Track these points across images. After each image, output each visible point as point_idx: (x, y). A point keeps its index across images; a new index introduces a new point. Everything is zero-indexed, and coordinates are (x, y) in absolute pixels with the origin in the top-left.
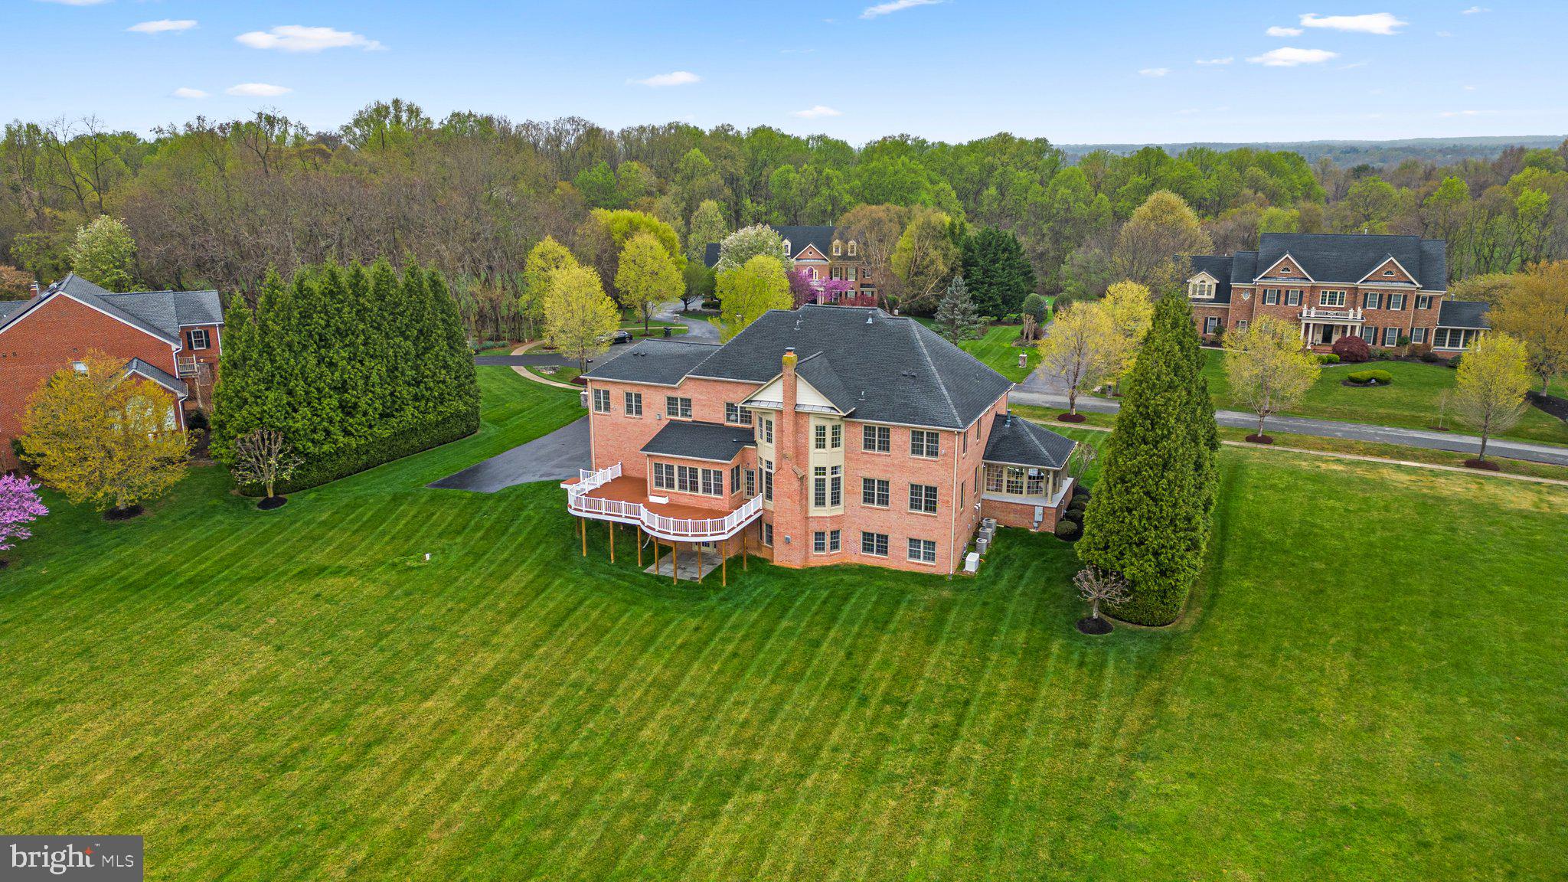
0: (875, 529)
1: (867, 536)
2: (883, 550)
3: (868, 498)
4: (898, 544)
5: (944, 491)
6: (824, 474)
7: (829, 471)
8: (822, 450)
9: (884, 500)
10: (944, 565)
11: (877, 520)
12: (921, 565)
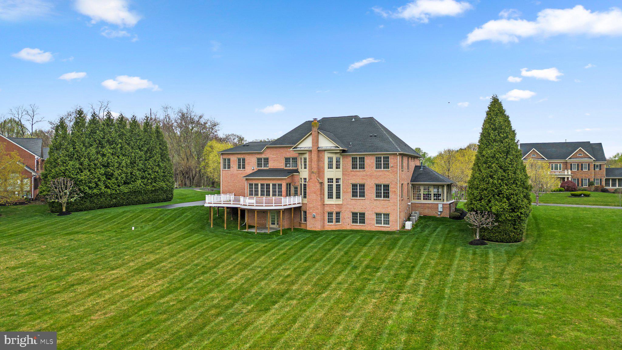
0: (358, 210)
1: (354, 214)
2: (363, 221)
3: (354, 194)
4: (370, 217)
5: (392, 186)
6: (332, 182)
7: (334, 181)
8: (331, 170)
9: (362, 195)
10: (394, 226)
11: (359, 205)
12: (383, 227)
